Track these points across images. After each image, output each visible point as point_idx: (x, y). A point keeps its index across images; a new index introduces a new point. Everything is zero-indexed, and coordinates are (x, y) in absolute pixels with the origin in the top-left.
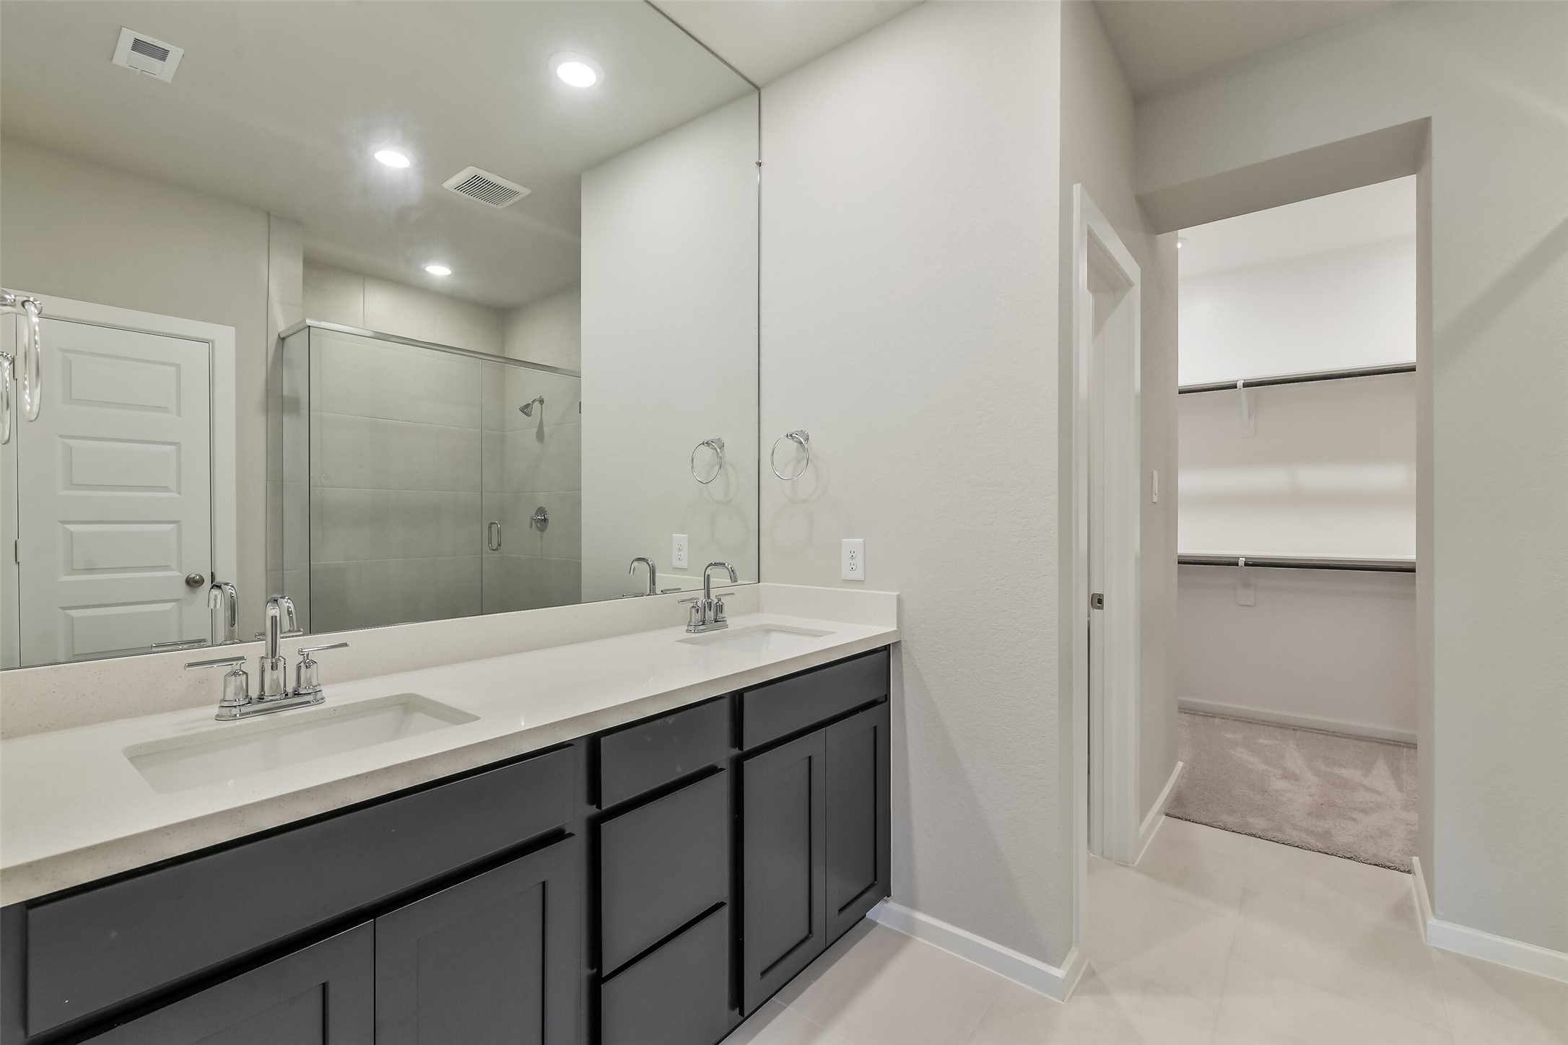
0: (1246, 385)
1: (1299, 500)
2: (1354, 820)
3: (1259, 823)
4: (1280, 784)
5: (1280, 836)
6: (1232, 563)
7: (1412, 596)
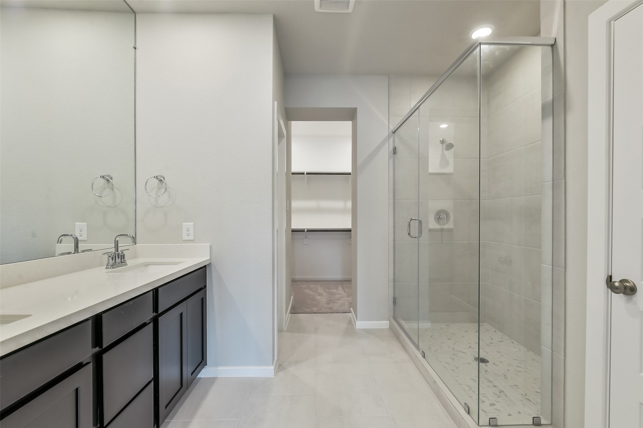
0: (307, 174)
1: (319, 211)
2: (337, 303)
3: (315, 309)
4: (318, 297)
5: (321, 311)
6: (303, 231)
7: (350, 237)
